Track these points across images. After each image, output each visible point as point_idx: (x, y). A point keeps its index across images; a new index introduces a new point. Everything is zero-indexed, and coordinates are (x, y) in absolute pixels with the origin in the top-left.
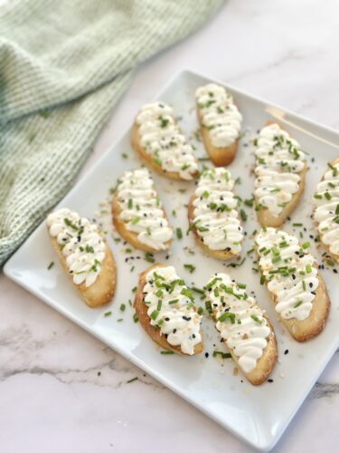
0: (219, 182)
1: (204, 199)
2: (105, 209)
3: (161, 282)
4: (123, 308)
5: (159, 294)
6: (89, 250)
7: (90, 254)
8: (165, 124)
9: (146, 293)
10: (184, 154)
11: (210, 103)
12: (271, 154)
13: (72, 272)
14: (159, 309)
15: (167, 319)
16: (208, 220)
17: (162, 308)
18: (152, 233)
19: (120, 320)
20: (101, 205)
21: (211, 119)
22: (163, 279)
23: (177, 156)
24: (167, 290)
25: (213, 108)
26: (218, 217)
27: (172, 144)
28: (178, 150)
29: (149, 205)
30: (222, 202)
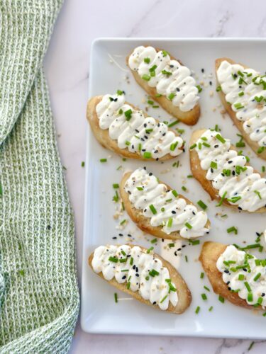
0: (216, 146)
1: (214, 170)
2: (121, 219)
3: (235, 266)
4: (204, 297)
5: (241, 278)
6: (153, 273)
7: (157, 278)
8: (129, 116)
9: (229, 283)
10: (164, 135)
11: (152, 70)
12: (242, 95)
13: (155, 303)
14: (249, 290)
15: (263, 295)
16: (232, 188)
17: (252, 288)
18: (192, 225)
19: (211, 309)
20: (116, 218)
21: (165, 87)
22: (234, 263)
23: (160, 141)
24: (245, 270)
25: (159, 74)
26: (238, 180)
27: (148, 132)
28: (157, 135)
29: (170, 201)
30: (231, 165)
